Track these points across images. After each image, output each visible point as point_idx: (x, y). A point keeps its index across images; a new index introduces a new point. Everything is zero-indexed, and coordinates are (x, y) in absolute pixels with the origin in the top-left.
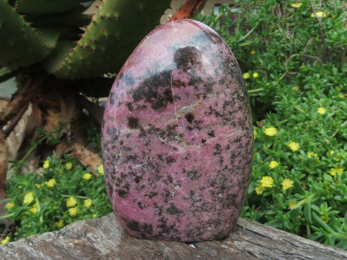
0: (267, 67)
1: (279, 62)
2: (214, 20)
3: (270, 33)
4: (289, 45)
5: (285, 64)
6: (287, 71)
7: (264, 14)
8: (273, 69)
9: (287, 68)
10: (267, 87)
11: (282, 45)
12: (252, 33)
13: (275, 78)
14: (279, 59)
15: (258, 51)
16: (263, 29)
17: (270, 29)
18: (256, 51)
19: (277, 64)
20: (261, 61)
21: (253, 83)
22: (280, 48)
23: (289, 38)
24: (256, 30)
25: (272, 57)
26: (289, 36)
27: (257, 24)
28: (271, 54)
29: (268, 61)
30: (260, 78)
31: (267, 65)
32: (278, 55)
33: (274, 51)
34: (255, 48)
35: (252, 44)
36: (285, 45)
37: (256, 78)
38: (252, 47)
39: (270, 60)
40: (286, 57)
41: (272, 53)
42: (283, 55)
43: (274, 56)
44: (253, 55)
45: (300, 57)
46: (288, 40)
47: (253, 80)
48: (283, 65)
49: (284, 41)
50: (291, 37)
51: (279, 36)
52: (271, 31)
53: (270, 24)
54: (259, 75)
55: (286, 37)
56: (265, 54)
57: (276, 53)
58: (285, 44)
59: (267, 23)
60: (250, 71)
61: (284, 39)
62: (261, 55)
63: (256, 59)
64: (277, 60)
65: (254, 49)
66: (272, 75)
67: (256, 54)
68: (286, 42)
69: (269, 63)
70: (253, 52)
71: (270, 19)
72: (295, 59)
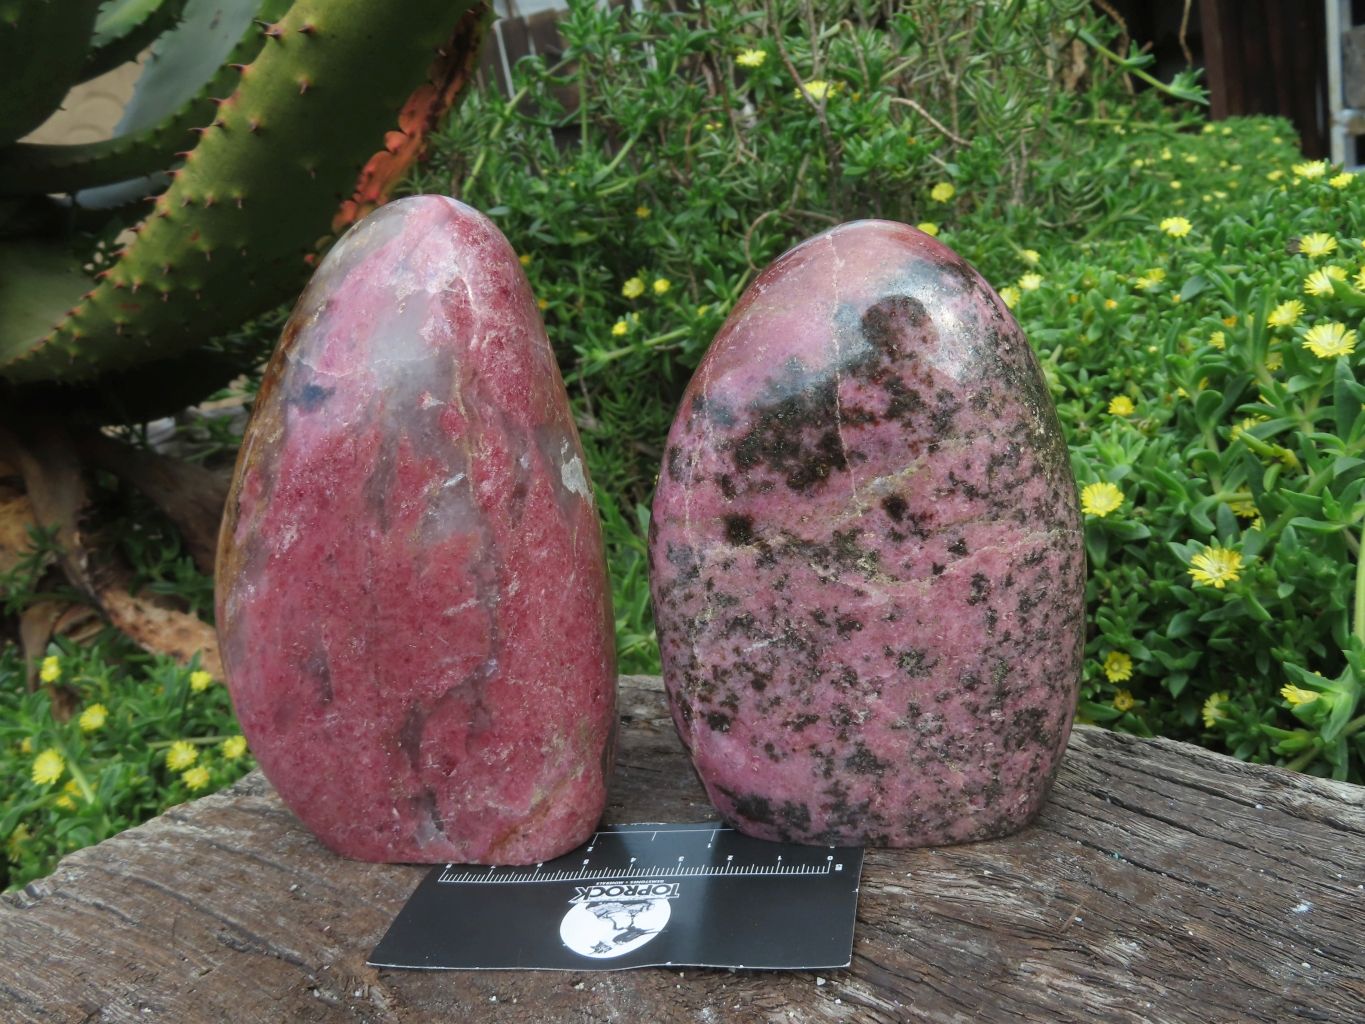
0: (693, 258)
1: (725, 237)
2: (502, 115)
3: (687, 148)
4: (745, 181)
5: (744, 244)
6: (752, 266)
7: (660, 90)
8: (711, 264)
9: (749, 257)
10: (698, 325)
11: (727, 185)
12: (632, 152)
13: (719, 291)
14: (725, 227)
15: (659, 204)
16: (663, 137)
17: (685, 132)
18: (651, 205)
19: (721, 243)
20: (673, 241)
21: (658, 313)
22: (721, 194)
23: (743, 160)
24: (643, 139)
25: (702, 225)
26: (743, 154)
27: (642, 122)
28: (698, 216)
29: (693, 237)
30: (676, 294)
31: (691, 250)
32: (719, 218)
33: (703, 203)
34: (648, 196)
35: (637, 186)
36: (733, 184)
37: (665, 295)
38: (640, 194)
39: (699, 235)
40: (744, 221)
41: (701, 212)
42: (732, 214)
43: (707, 220)
44: (644, 220)
45: (784, 219)
46: (741, 166)
47: (657, 301)
48: (736, 248)
49: (730, 171)
50: (749, 159)
51: (715, 157)
52: (687, 140)
53: (681, 119)
54: (673, 283)
55: (734, 159)
56: (682, 219)
57: (712, 211)
58: (734, 179)
59: (674, 115)
60: (643, 272)
61: (730, 165)
62: (669, 217)
63: (655, 232)
64: (721, 233)
65: (645, 203)
66: (709, 283)
67: (652, 217)
68: (737, 174)
69: (694, 242)
70: (643, 212)
71: (681, 104)
72: (768, 227)
